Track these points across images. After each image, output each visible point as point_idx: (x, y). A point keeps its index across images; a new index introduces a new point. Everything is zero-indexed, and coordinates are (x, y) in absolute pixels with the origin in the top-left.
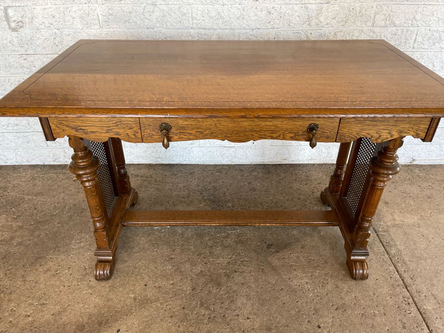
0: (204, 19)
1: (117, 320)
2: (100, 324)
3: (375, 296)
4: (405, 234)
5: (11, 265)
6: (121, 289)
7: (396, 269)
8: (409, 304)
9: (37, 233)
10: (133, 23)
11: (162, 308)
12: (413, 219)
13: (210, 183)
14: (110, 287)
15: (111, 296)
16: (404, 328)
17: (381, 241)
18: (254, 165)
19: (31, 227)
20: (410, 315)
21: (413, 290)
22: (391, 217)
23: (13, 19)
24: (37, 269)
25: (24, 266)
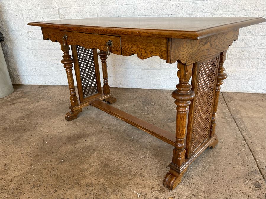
0: (144, 10)
1: (86, 137)
2: (78, 137)
3: (224, 142)
4: (252, 120)
5: (44, 116)
6: (91, 127)
7: (241, 133)
8: (245, 147)
9: (58, 107)
10: (112, 14)
11: (108, 135)
12: (259, 115)
13: (145, 95)
14: (86, 126)
15: (85, 129)
16: (238, 155)
17: (235, 122)
19: (56, 105)
20: (244, 151)
21: (249, 142)
22: (245, 113)
23: (62, 14)
24: (55, 118)
25: (50, 117)
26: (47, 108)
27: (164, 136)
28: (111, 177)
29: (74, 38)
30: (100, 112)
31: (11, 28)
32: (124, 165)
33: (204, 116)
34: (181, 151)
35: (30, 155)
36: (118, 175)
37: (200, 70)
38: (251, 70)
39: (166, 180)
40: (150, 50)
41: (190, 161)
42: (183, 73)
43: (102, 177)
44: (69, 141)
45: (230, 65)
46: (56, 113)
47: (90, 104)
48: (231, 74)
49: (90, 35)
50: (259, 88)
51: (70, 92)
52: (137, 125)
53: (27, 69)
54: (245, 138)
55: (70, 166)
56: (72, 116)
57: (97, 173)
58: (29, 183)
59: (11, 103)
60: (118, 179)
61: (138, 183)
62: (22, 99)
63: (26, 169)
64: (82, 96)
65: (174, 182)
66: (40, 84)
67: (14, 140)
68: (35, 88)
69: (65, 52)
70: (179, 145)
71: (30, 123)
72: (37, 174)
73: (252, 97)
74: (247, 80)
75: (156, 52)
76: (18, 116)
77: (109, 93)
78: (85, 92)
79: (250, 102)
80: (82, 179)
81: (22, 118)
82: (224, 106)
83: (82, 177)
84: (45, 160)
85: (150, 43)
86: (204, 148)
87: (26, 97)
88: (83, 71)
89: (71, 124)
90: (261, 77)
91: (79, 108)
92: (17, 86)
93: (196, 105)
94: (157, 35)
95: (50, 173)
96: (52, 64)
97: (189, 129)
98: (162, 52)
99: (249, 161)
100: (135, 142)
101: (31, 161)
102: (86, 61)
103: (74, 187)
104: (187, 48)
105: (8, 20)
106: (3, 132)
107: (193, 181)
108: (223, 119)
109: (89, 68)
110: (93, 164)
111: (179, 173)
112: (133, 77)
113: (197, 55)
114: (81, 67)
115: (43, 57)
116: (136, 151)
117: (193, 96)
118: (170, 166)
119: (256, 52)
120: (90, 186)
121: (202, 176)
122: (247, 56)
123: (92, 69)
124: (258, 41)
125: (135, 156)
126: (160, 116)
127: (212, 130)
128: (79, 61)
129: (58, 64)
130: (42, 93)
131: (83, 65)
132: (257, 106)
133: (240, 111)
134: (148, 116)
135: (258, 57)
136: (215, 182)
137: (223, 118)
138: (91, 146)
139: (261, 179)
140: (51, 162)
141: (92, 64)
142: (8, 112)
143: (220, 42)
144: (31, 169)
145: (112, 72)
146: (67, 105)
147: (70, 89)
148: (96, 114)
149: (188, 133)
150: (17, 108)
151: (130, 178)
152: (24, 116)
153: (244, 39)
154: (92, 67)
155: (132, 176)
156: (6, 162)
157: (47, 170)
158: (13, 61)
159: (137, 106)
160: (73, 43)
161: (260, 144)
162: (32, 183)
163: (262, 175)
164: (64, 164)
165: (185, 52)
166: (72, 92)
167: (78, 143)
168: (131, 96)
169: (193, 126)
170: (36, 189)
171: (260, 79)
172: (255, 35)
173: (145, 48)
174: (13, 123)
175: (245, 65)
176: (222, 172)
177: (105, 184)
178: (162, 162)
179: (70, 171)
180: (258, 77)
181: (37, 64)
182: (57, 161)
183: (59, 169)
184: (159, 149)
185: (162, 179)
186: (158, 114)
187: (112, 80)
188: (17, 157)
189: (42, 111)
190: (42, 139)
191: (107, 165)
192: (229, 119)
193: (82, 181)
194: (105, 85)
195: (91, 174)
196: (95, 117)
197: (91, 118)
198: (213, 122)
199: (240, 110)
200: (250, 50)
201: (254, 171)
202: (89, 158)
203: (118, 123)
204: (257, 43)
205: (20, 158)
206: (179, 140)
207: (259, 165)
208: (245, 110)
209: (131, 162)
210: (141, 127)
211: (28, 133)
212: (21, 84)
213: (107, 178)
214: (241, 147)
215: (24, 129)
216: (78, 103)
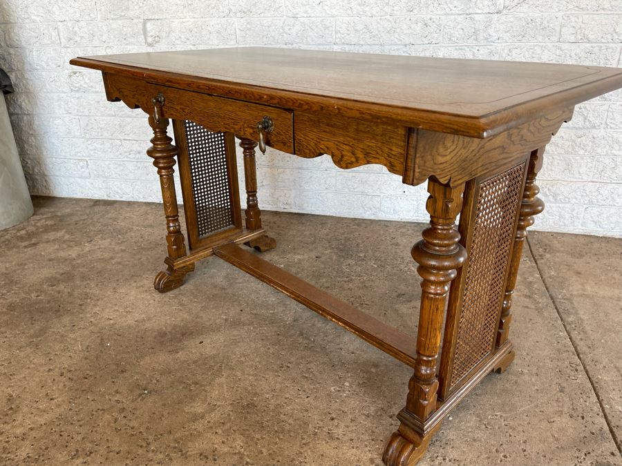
0: (349, 32)
1: (202, 334)
2: (183, 335)
3: (529, 357)
4: (595, 304)
5: (105, 278)
6: (214, 310)
7: (569, 335)
8: (577, 370)
9: (139, 256)
10: (271, 38)
11: (254, 332)
12: (613, 292)
13: (343, 234)
14: (202, 307)
15: (201, 314)
16: (562, 391)
17: (556, 308)
18: (404, 222)
19: (134, 252)
20: (575, 381)
21: (588, 359)
22: (580, 287)
23: (151, 34)
24: (130, 285)
25: (117, 280)
26: (112, 258)
27: (388, 340)
28: (259, 437)
29: (181, 104)
30: (237, 272)
31: (30, 64)
32: (291, 407)
33: (485, 300)
34: (427, 385)
35: (70, 375)
36: (276, 431)
37: (481, 195)
38: (596, 182)
39: (391, 450)
40: (363, 149)
41: (449, 407)
42: (440, 204)
43: (237, 435)
44: (162, 343)
45: (547, 168)
46: (132, 270)
47: (214, 254)
48: (549, 189)
49: (219, 100)
50: (613, 225)
51: (168, 224)
52: (323, 310)
53: (66, 160)
54: (578, 348)
55: (164, 405)
56: (171, 281)
57: (227, 427)
58: (66, 446)
59: (26, 243)
60: (276, 444)
61: (322, 455)
62: (54, 233)
63: (59, 411)
64: (196, 233)
65: (409, 456)
66: (96, 197)
67: (32, 337)
68: (85, 207)
69: (157, 130)
70: (424, 370)
71: (70, 294)
72: (84, 424)
73: (596, 245)
74: (585, 206)
75: (378, 156)
76: (43, 277)
77: (259, 227)
78: (201, 224)
79: (590, 257)
80: (190, 441)
81: (53, 281)
82: (529, 267)
83: (191, 434)
84: (103, 390)
85: (364, 132)
86: (482, 374)
87: (61, 229)
88: (199, 175)
89: (167, 299)
90: (618, 200)
91: (188, 263)
92: (41, 199)
93: (468, 278)
94: (384, 119)
95: (115, 422)
96: (126, 152)
97: (449, 333)
98: (393, 157)
99: (586, 406)
100: (319, 350)
101: (70, 389)
102: (206, 151)
103: (171, 459)
104: (454, 147)
105: (23, 43)
106: (7, 314)
107: (453, 454)
108: (528, 300)
109: (214, 168)
110: (219, 403)
111: (421, 436)
112: (317, 188)
113: (476, 161)
114: (194, 165)
115: (105, 134)
116: (320, 372)
117: (462, 259)
118: (400, 416)
119: (610, 139)
120: (210, 457)
121: (474, 440)
122: (589, 148)
123: (221, 169)
124: (615, 115)
125: (318, 386)
126: (377, 287)
127: (501, 331)
128: (191, 152)
129: (139, 153)
130: (101, 220)
131: (200, 160)
132: (607, 270)
133: (567, 279)
134: (350, 285)
135: (613, 152)
136: (505, 456)
137: (526, 296)
138: (213, 357)
139: (613, 454)
140: (118, 395)
141: (220, 159)
142: (19, 265)
143: (532, 128)
144: (71, 410)
145: (267, 175)
146: (160, 251)
147: (167, 217)
148: (226, 277)
149: (446, 342)
150: (41, 255)
151: (303, 442)
152: (58, 276)
153: (583, 110)
154: (221, 166)
155: (309, 436)
156: (13, 391)
157: (108, 414)
158: (34, 140)
159: (323, 259)
160: (178, 115)
161: (612, 365)
162: (73, 446)
163: (616, 443)
164: (150, 401)
165: (448, 158)
166: (171, 225)
167: (183, 349)
168: (311, 234)
169: (458, 326)
170: (81, 460)
171: (617, 203)
172: (610, 100)
173: (351, 144)
174: (29, 292)
175: (583, 170)
176: (524, 432)
177: (245, 453)
178: (380, 402)
179: (163, 419)
180: (613, 198)
181: (91, 150)
182: (132, 391)
183: (138, 413)
184: (373, 370)
185: (381, 447)
186: (373, 281)
187: (268, 195)
188: (37, 380)
189: (99, 266)
190: (99, 335)
191: (251, 405)
192: (540, 301)
193: (190, 444)
194: (251, 209)
195: (211, 427)
196: (225, 283)
197: (215, 287)
198: (504, 312)
199: (567, 277)
200: (595, 136)
201: (598, 432)
202: (208, 388)
203: (278, 301)
204: (614, 119)
205: (46, 381)
206: (425, 358)
207: (610, 418)
208: (578, 279)
209: (306, 400)
210: (333, 316)
211: (66, 320)
212: (50, 195)
213: (249, 439)
214: (569, 371)
215: (57, 309)
216: (185, 251)
